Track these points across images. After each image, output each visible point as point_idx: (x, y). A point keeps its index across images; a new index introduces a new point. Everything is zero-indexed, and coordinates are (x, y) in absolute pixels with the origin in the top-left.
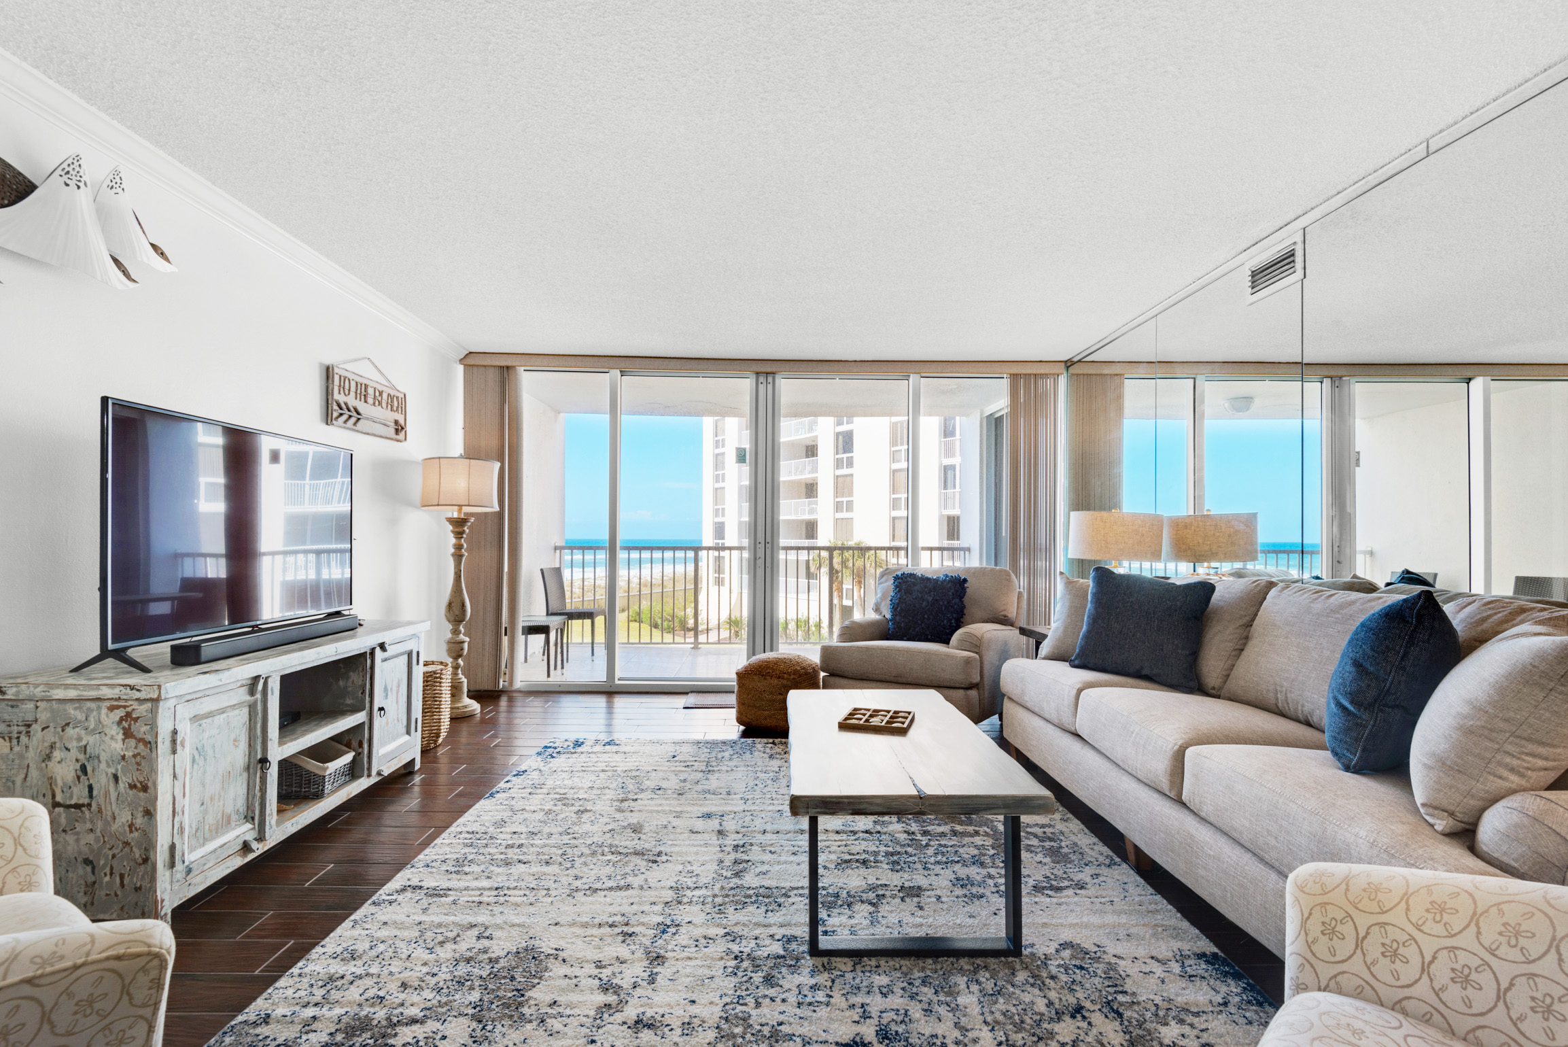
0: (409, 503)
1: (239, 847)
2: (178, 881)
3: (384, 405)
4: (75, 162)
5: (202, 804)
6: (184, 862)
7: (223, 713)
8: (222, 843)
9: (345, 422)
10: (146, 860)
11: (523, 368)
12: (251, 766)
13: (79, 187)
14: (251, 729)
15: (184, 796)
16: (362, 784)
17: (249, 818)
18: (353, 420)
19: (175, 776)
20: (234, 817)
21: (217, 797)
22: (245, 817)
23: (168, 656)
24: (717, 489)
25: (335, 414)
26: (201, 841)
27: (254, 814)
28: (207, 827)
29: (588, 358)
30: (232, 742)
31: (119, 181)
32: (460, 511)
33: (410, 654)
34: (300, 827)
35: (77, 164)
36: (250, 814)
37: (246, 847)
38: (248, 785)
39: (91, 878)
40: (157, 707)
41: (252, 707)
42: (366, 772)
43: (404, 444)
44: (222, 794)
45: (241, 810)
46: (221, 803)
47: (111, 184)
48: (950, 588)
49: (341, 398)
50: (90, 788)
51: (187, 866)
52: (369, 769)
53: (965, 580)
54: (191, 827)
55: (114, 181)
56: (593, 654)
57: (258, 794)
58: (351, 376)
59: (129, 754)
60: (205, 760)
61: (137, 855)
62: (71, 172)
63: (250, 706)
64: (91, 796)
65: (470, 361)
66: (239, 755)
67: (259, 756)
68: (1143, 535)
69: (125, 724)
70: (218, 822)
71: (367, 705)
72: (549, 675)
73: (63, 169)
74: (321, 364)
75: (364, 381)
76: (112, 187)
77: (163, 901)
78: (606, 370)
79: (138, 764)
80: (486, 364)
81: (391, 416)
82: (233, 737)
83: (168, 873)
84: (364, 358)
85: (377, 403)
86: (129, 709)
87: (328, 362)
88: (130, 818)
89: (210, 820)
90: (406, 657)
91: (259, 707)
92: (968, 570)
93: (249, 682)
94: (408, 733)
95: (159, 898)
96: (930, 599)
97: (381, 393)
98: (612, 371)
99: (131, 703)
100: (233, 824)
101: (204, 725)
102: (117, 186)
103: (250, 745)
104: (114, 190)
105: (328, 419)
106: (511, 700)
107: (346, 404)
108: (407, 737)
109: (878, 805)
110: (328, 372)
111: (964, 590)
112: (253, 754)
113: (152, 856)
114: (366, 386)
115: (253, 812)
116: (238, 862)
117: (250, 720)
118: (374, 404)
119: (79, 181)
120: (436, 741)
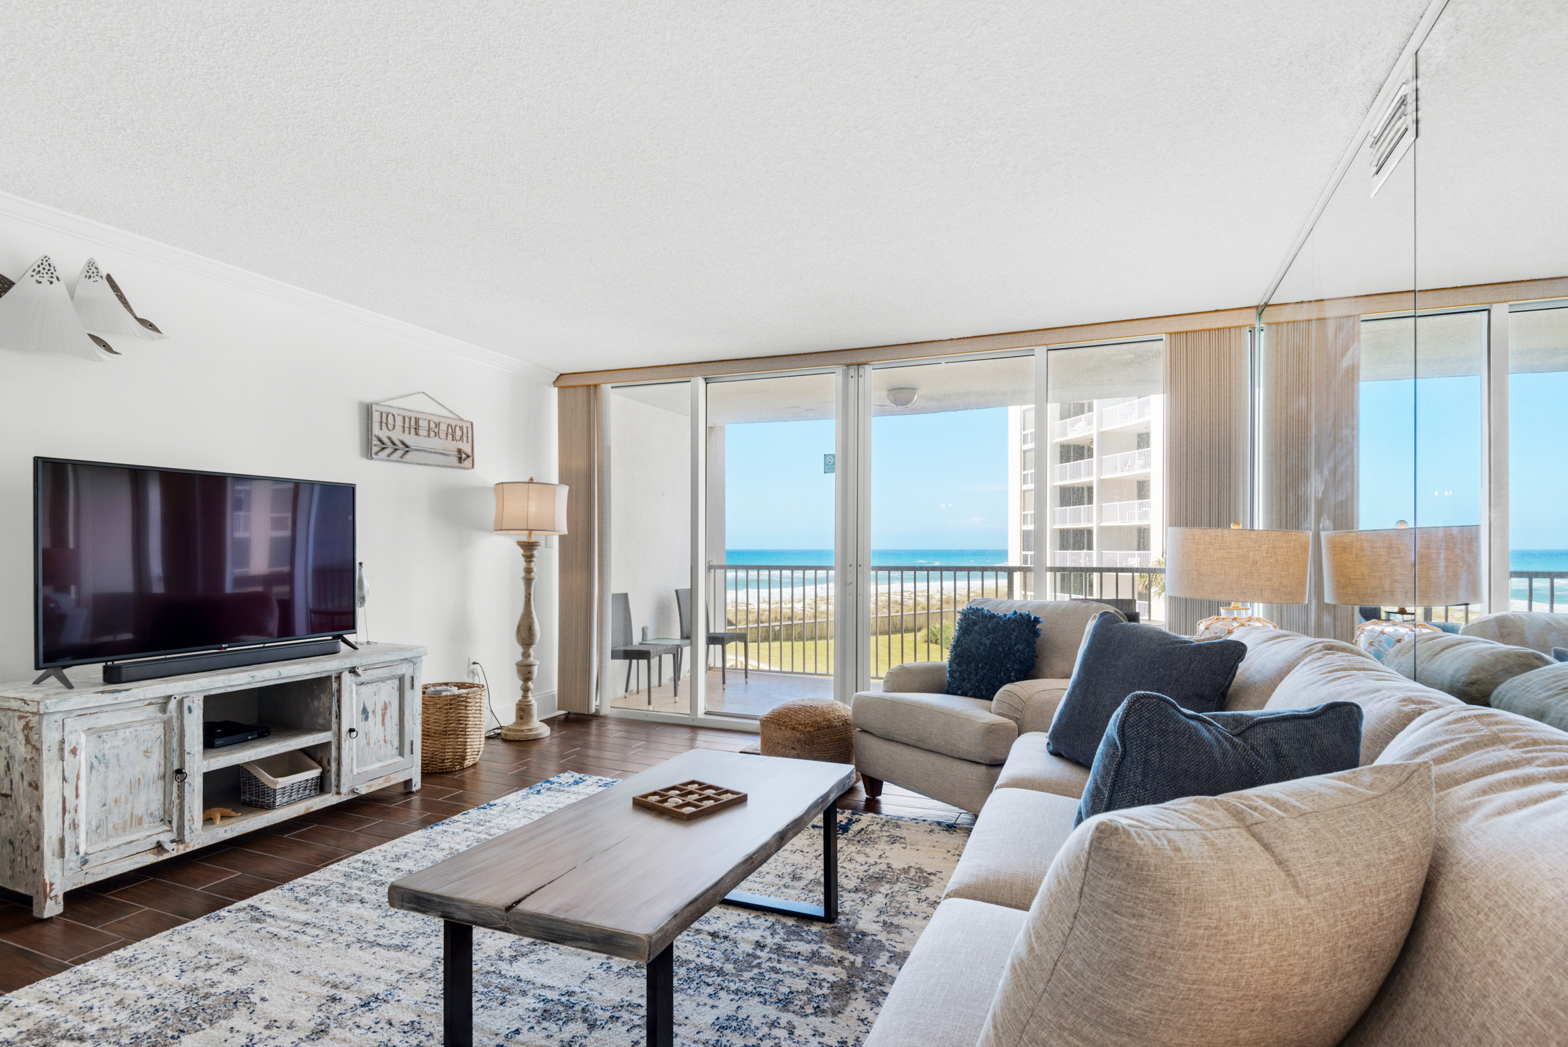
0: (482, 528)
1: (153, 846)
2: (71, 869)
3: (443, 435)
4: (44, 262)
5: (104, 805)
6: (78, 853)
7: (129, 727)
8: (129, 840)
9: (389, 455)
10: (38, 848)
11: (610, 385)
12: (167, 776)
13: (51, 283)
14: (166, 743)
15: (77, 796)
16: (329, 800)
17: (166, 821)
18: (399, 453)
19: (64, 779)
20: (146, 819)
21: (123, 800)
22: (162, 820)
23: (101, 675)
24: (1025, 491)
25: (375, 449)
26: (104, 837)
27: (172, 816)
28: (111, 826)
29: (663, 369)
30: (142, 753)
31: (95, 271)
32: (530, 535)
33: (401, 679)
34: (236, 834)
35: (47, 263)
36: (167, 818)
37: (159, 847)
38: (165, 792)
39: (13, 857)
40: (42, 719)
41: (167, 724)
42: (334, 789)
43: (472, 471)
44: (131, 798)
45: (156, 813)
46: (129, 806)
47: (88, 275)
48: (1013, 630)
49: (383, 434)
50: (11, 781)
51: (82, 858)
52: (338, 786)
53: (1037, 620)
54: (89, 823)
55: (90, 271)
56: (724, 682)
57: (177, 802)
58: (395, 412)
59: (28, 757)
60: (107, 767)
61: (34, 843)
62: (42, 271)
63: (165, 722)
64: (12, 789)
65: (563, 383)
66: (153, 766)
67: (176, 767)
68: (1255, 563)
69: (26, 732)
70: (125, 822)
71: (334, 726)
72: (649, 703)
73: (34, 270)
74: (361, 404)
75: (413, 415)
76: (90, 277)
77: (52, 884)
78: (687, 379)
79: (33, 766)
80: (575, 384)
81: (452, 446)
82: (143, 748)
83: (58, 862)
84: (420, 393)
85: (432, 434)
86: (28, 719)
87: (369, 399)
88: (29, 810)
89: (115, 819)
90: (396, 682)
91: (175, 724)
92: (1042, 607)
93: (161, 701)
94: (401, 754)
95: (47, 881)
96: (988, 642)
97: (437, 425)
98: (693, 379)
99: (28, 714)
100: (146, 826)
101: (105, 737)
102: (95, 275)
103: (165, 757)
104: (92, 279)
105: (368, 453)
106: (601, 725)
107: (389, 438)
108: (400, 759)
109: (465, 911)
110: (367, 411)
111: (1036, 634)
112: (168, 765)
113: (41, 845)
114: (417, 420)
115: (171, 816)
116: (151, 859)
117: (165, 735)
118: (429, 435)
119: (52, 277)
120: (461, 764)
